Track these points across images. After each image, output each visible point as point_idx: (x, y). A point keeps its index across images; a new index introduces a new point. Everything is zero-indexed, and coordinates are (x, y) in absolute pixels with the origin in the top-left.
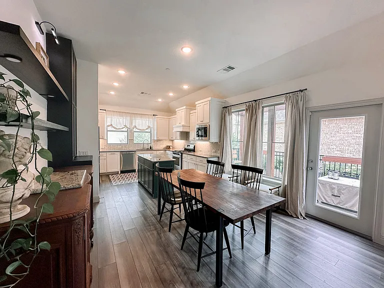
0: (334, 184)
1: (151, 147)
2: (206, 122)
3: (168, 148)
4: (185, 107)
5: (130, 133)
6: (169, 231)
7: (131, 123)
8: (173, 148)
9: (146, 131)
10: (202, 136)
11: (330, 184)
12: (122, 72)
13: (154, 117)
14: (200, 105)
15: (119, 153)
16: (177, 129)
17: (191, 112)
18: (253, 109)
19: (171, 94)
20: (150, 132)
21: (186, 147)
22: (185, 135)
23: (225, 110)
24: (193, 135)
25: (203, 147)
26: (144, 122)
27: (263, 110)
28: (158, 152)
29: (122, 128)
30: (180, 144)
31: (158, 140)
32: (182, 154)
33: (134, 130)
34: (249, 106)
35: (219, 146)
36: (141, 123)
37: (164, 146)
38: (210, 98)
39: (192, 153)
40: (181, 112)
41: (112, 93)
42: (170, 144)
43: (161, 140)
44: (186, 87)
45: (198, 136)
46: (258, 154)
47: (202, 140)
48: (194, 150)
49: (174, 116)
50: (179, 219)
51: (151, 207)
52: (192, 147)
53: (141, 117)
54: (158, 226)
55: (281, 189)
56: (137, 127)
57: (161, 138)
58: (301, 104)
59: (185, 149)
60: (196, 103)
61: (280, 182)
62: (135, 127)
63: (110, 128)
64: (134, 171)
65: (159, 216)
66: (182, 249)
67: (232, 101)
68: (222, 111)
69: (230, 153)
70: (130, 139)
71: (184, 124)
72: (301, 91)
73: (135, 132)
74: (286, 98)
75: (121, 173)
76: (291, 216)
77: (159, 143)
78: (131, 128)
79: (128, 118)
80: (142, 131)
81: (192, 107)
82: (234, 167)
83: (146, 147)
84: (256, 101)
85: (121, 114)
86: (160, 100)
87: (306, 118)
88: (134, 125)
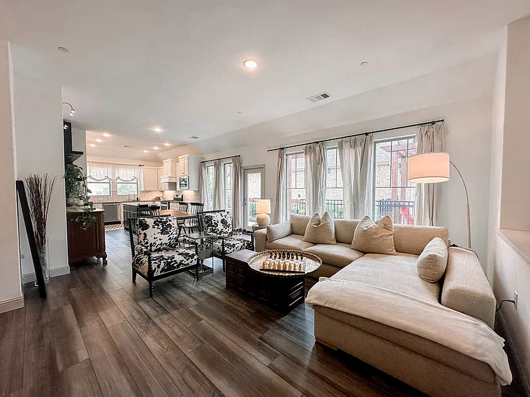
1: (138, 199)
2: (186, 174)
3: (158, 199)
4: (170, 160)
5: (113, 184)
7: (114, 174)
8: (163, 198)
9: (131, 182)
13: (140, 167)
14: (181, 159)
15: (101, 205)
16: (165, 180)
17: (176, 164)
19: (156, 148)
20: (137, 183)
21: (175, 197)
22: (172, 186)
23: (202, 165)
25: (189, 195)
26: (128, 172)
27: (224, 166)
29: (104, 179)
30: (169, 194)
31: (146, 192)
32: (169, 203)
33: (118, 181)
34: (216, 163)
35: (199, 193)
36: (125, 174)
37: (154, 197)
38: (187, 155)
39: (181, 202)
40: (167, 164)
41: (92, 145)
42: (160, 195)
43: (149, 191)
44: (167, 145)
48: (181, 199)
49: (161, 167)
52: (180, 196)
53: (126, 168)
56: (121, 178)
57: (149, 189)
58: (237, 165)
59: (175, 199)
60: (179, 157)
62: (119, 178)
64: (120, 223)
67: (207, 157)
68: (200, 166)
70: (113, 191)
71: (170, 175)
72: (239, 156)
73: (119, 183)
74: (232, 159)
77: (147, 194)
78: (114, 179)
79: (110, 169)
80: (127, 182)
82: (192, 204)
83: (132, 198)
84: (219, 159)
85: (101, 164)
86: (146, 152)
87: (241, 172)
88: (117, 176)
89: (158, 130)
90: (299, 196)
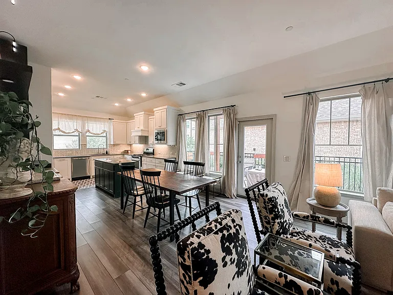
0: (258, 173)
1: (107, 152)
2: (163, 127)
3: (126, 152)
4: (143, 113)
5: (82, 137)
6: (133, 218)
7: (83, 126)
8: (132, 152)
9: (101, 135)
10: (161, 140)
11: (256, 174)
12: (78, 77)
13: (109, 121)
14: (158, 111)
15: (70, 159)
16: (136, 132)
17: (150, 117)
18: (201, 117)
19: (129, 100)
20: (106, 137)
21: (145, 151)
22: (144, 139)
23: (180, 117)
24: (152, 139)
25: (162, 150)
26: (98, 126)
27: (209, 118)
28: (115, 157)
29: (73, 132)
30: (139, 148)
31: (114, 145)
32: (141, 157)
33: (87, 134)
34: (199, 115)
35: (176, 148)
36: (95, 127)
37: (122, 150)
38: (166, 107)
39: (152, 156)
40: (139, 117)
41: (61, 94)
42: (128, 148)
43: (118, 145)
44: (144, 95)
45: (157, 140)
46: (206, 153)
47: (161, 143)
48: (153, 154)
49: (131, 121)
50: (141, 208)
51: (114, 205)
52: (151, 150)
53: (95, 121)
54: (122, 217)
55: (222, 179)
56: (91, 131)
57: (117, 143)
58: (232, 116)
59: (144, 153)
60: (154, 110)
61: (222, 174)
62: (89, 131)
63: (57, 132)
64: (89, 177)
65: (122, 211)
66: (145, 227)
67: (186, 109)
68: (178, 118)
69: (185, 154)
70: (82, 144)
71: (142, 128)
72: (233, 106)
73: (88, 136)
74: (223, 110)
75: (72, 180)
76: (228, 198)
77: (116, 147)
78: (84, 132)
79: (80, 122)
80: (97, 135)
81: (150, 112)
82: (186, 163)
83: (102, 152)
84: (204, 111)
85: (71, 117)
86: (117, 104)
87: (235, 126)
88: (87, 128)
89: (145, 68)
90: (254, 150)
